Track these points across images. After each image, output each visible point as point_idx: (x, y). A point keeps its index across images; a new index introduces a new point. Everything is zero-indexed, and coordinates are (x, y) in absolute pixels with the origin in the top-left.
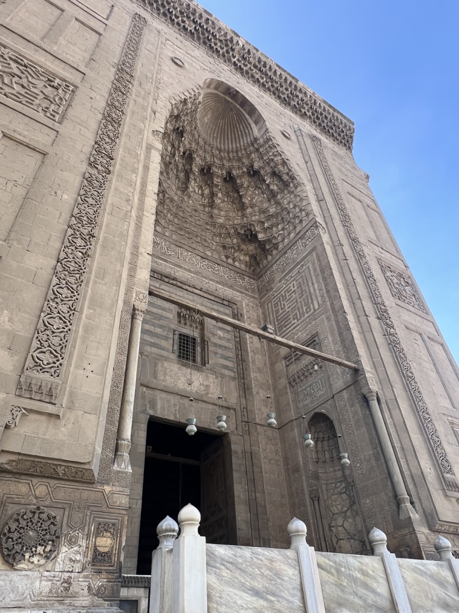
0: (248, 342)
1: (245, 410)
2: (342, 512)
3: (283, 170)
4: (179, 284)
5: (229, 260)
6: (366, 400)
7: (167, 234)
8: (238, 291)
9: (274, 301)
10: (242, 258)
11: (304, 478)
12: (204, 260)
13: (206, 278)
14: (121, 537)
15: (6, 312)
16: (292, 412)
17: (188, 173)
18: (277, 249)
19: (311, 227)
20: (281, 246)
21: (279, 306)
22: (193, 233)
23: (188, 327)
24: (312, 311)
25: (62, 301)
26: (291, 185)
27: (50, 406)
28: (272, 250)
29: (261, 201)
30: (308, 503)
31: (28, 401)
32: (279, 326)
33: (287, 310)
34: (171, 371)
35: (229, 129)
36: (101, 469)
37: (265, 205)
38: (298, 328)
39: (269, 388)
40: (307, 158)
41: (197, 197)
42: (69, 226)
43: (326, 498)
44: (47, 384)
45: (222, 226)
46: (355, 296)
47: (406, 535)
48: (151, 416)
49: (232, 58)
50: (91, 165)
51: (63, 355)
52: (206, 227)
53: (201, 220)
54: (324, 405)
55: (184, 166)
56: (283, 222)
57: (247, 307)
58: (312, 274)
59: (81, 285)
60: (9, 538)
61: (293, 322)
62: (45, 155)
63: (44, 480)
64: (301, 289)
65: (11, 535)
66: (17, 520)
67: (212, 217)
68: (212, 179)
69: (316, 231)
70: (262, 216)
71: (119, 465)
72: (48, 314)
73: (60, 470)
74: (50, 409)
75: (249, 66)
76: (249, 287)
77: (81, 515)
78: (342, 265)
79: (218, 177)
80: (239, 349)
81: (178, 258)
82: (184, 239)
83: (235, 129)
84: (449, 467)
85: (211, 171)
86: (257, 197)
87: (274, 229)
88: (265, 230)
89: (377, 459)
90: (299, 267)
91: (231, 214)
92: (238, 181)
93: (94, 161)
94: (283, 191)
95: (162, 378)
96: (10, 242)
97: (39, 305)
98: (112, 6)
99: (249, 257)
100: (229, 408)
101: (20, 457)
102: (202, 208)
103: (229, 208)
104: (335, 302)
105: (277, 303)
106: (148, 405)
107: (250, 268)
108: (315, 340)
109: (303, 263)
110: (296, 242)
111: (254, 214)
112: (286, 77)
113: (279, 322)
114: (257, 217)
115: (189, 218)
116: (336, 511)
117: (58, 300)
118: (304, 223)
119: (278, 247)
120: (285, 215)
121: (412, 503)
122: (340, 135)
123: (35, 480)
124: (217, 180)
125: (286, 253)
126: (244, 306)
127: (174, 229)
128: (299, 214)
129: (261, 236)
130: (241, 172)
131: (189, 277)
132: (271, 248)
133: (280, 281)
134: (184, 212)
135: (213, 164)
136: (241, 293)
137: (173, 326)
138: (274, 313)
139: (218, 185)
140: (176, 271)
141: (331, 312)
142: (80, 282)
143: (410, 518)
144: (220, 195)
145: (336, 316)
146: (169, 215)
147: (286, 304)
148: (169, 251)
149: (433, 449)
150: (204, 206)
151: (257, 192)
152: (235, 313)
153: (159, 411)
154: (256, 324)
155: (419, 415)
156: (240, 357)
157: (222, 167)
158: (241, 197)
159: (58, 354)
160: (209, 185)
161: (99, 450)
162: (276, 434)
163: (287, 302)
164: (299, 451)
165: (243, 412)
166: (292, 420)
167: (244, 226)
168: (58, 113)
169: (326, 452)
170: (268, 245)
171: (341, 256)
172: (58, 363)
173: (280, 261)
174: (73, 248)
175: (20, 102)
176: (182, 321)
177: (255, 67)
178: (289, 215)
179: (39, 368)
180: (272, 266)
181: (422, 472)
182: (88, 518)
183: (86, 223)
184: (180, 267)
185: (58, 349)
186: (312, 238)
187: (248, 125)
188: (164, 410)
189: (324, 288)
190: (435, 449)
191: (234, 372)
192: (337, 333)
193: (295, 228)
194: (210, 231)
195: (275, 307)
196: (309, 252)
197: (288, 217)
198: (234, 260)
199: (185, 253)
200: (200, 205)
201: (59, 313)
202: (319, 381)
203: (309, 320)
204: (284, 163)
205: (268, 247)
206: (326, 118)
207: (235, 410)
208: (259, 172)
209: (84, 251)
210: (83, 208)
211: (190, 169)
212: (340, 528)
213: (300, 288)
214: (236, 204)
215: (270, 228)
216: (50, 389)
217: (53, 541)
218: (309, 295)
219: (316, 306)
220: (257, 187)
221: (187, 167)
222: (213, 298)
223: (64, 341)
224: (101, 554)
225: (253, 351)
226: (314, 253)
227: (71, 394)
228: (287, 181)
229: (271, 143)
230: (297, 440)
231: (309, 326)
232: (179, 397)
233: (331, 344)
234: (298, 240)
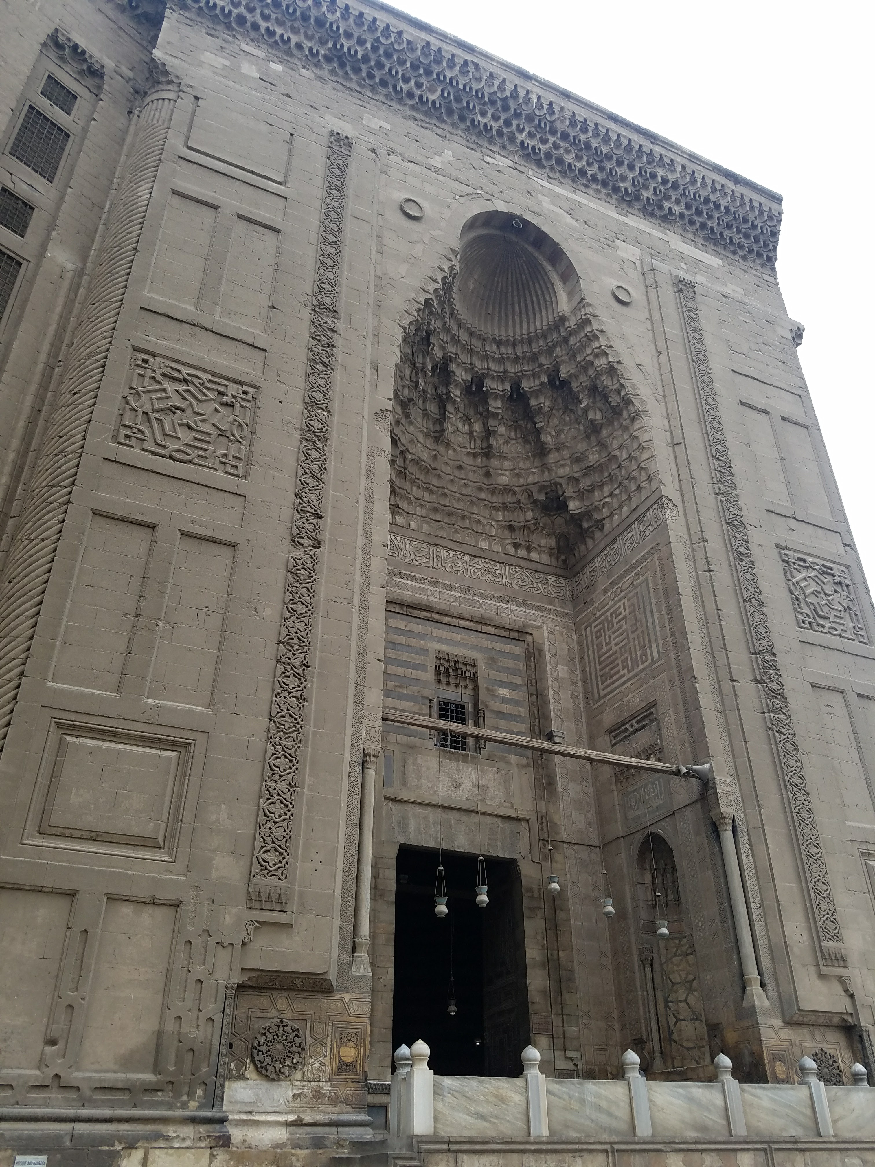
0: (552, 701)
1: (544, 820)
2: (686, 982)
3: (610, 383)
4: (436, 617)
5: (519, 551)
6: (715, 831)
7: (413, 525)
8: (535, 608)
9: (595, 627)
10: (543, 542)
11: (632, 929)
12: (476, 560)
13: (480, 596)
14: (364, 1046)
15: (223, 807)
16: (619, 824)
17: (442, 401)
18: (601, 530)
19: (655, 503)
20: (607, 527)
21: (602, 638)
22: (456, 513)
23: (452, 688)
24: (650, 661)
25: (281, 776)
26: (625, 414)
27: (283, 915)
28: (593, 532)
29: (575, 438)
30: (637, 967)
31: (259, 912)
32: (602, 672)
33: (615, 649)
34: (428, 769)
35: (515, 293)
36: (339, 975)
37: (582, 446)
38: (628, 684)
39: (585, 780)
40: (661, 344)
41: (461, 439)
42: (278, 661)
43: (663, 960)
44: (275, 890)
45: (507, 490)
46: (717, 644)
47: (748, 1028)
48: (401, 845)
49: (517, 135)
50: (294, 541)
51: (288, 850)
52: (480, 497)
53: (470, 484)
54: (663, 823)
55: (435, 387)
56: (611, 480)
57: (551, 636)
58: (652, 595)
59: (299, 747)
60: (259, 1051)
61: (622, 672)
62: (234, 546)
63: (283, 992)
64: (635, 617)
65: (260, 1048)
66: (264, 1034)
67: (488, 474)
68: (486, 403)
69: (660, 514)
70: (576, 468)
71: (358, 968)
72: (268, 799)
73: (298, 982)
74: (281, 918)
75: (552, 139)
76: (556, 595)
77: (323, 1026)
78: (702, 582)
79: (496, 397)
80: (536, 715)
81: (433, 567)
82: (442, 527)
83: (527, 292)
84: (836, 931)
85: (484, 389)
86: (567, 428)
87: (596, 493)
88: (581, 495)
89: (723, 921)
90: (633, 574)
91: (521, 465)
92: (533, 402)
93: (298, 534)
94: (610, 423)
95: (415, 782)
96: (215, 707)
97: (257, 788)
98: (292, 135)
99: (556, 537)
100: (518, 820)
101: (259, 973)
102: (470, 460)
103: (519, 452)
104: (682, 656)
105: (599, 631)
106: (396, 828)
107: (557, 559)
108: (652, 713)
109: (639, 569)
110: (630, 526)
111: (561, 462)
112: (630, 141)
113: (602, 666)
114: (567, 469)
115: (449, 486)
116: (679, 980)
117: (276, 777)
118: (644, 494)
119: (603, 526)
120: (615, 469)
121: (763, 985)
122: (747, 236)
123: (275, 993)
124: (495, 405)
125: (614, 541)
126: (546, 635)
127: (424, 512)
128: (635, 474)
129: (573, 506)
130: (537, 382)
131: (452, 600)
132: (590, 527)
133: (605, 591)
134: (439, 476)
135: (487, 374)
136: (541, 609)
137: (428, 693)
138: (595, 647)
139: (497, 414)
140: (430, 593)
141: (675, 671)
142: (298, 743)
143: (754, 1006)
144: (502, 430)
145: (682, 679)
146: (414, 489)
147: (613, 637)
148: (417, 558)
149: (812, 905)
150: (475, 455)
151: (568, 419)
152: (529, 652)
153: (412, 836)
154: (566, 665)
155: (800, 850)
156: (537, 729)
157: (502, 378)
158: (538, 432)
159: (281, 851)
160: (481, 415)
161: (335, 955)
162: (596, 855)
163: (614, 633)
164: (627, 887)
165: (542, 823)
166: (618, 838)
167: (544, 486)
168: (240, 459)
169: (669, 891)
170: (587, 521)
171: (701, 564)
172: (284, 861)
173: (606, 552)
174: (285, 694)
175: (190, 461)
176: (444, 680)
177: (565, 136)
178: (621, 471)
179: (266, 872)
180: (594, 559)
181: (785, 942)
182: (330, 1029)
183: (298, 647)
184: (436, 584)
185: (282, 843)
186: (655, 526)
187: (549, 285)
188: (420, 833)
189: (667, 625)
190: (815, 905)
191: (528, 758)
192: (683, 711)
193: (630, 498)
194: (486, 503)
195: (597, 638)
196: (649, 552)
197: (618, 474)
198: (529, 549)
199: (444, 555)
200: (468, 454)
201: (279, 795)
202: (657, 783)
203: (645, 675)
204: (612, 370)
205: (585, 525)
206: (717, 206)
207: (527, 821)
208: (570, 383)
209: (298, 694)
210: (291, 624)
211: (446, 394)
212: (681, 1004)
213: (633, 614)
214: (530, 444)
215: (591, 491)
216: (280, 895)
217: (299, 1053)
218: (646, 632)
219: (655, 654)
220: (566, 410)
221: (442, 390)
222: (491, 630)
223: (288, 831)
224: (347, 1064)
225: (559, 716)
226: (655, 555)
227: (301, 895)
228: (618, 406)
229: (589, 330)
230: (625, 871)
231: (645, 686)
232: (439, 810)
233: (674, 727)
234: (634, 522)
